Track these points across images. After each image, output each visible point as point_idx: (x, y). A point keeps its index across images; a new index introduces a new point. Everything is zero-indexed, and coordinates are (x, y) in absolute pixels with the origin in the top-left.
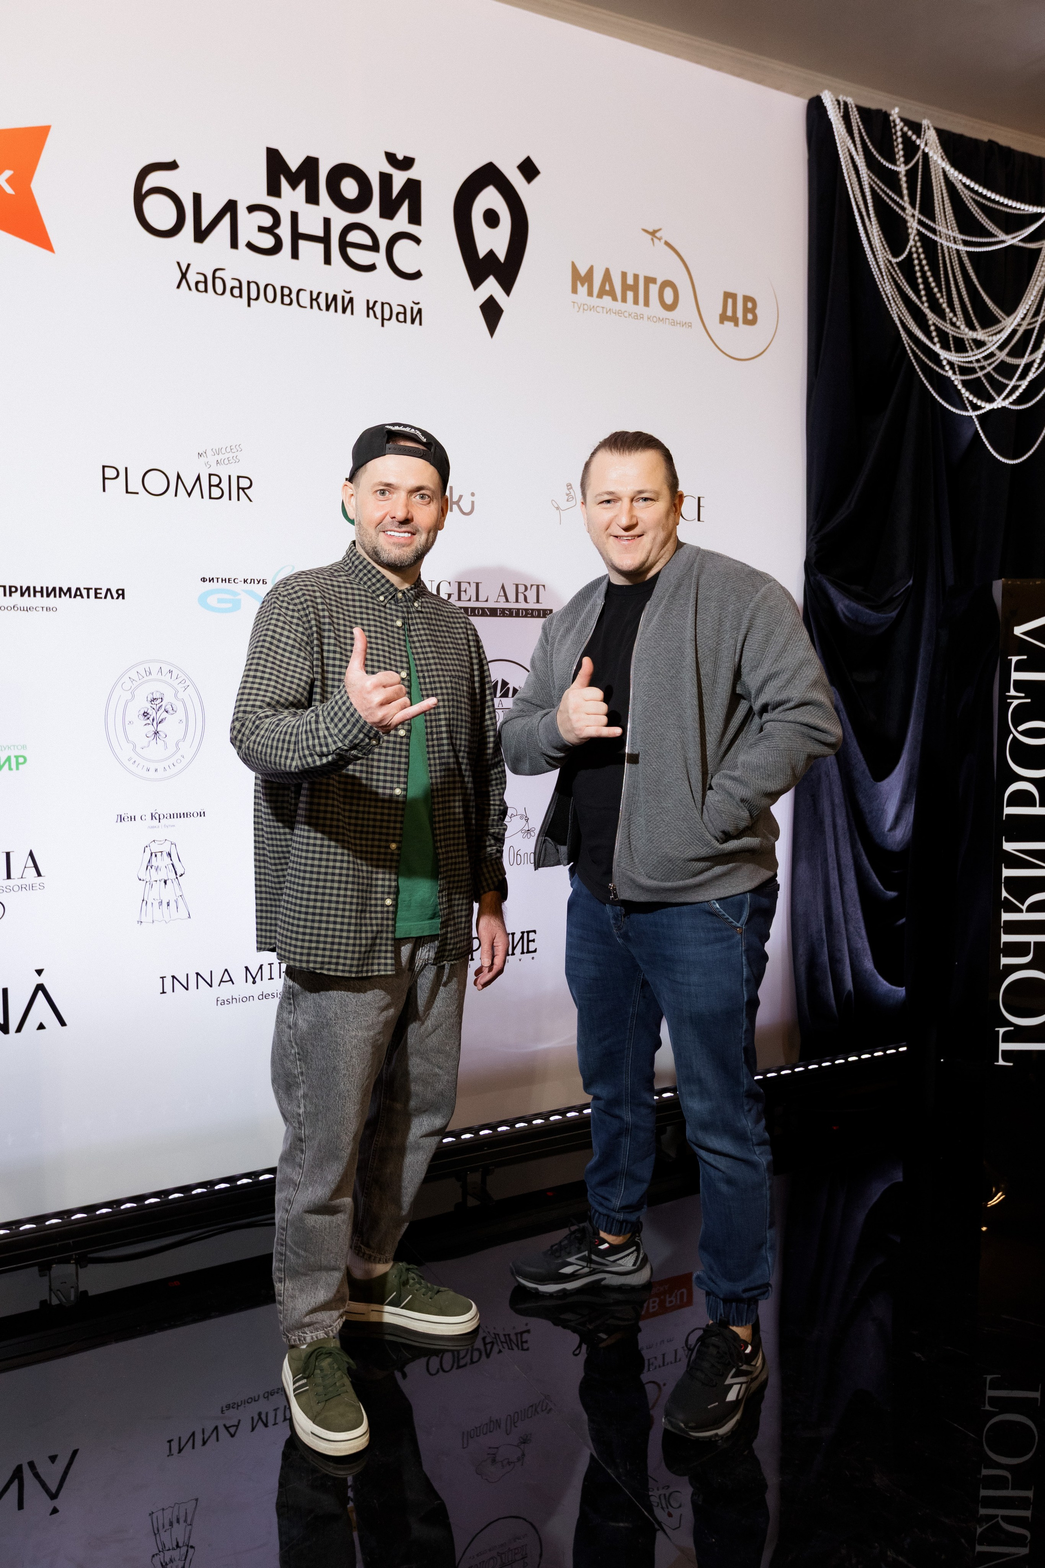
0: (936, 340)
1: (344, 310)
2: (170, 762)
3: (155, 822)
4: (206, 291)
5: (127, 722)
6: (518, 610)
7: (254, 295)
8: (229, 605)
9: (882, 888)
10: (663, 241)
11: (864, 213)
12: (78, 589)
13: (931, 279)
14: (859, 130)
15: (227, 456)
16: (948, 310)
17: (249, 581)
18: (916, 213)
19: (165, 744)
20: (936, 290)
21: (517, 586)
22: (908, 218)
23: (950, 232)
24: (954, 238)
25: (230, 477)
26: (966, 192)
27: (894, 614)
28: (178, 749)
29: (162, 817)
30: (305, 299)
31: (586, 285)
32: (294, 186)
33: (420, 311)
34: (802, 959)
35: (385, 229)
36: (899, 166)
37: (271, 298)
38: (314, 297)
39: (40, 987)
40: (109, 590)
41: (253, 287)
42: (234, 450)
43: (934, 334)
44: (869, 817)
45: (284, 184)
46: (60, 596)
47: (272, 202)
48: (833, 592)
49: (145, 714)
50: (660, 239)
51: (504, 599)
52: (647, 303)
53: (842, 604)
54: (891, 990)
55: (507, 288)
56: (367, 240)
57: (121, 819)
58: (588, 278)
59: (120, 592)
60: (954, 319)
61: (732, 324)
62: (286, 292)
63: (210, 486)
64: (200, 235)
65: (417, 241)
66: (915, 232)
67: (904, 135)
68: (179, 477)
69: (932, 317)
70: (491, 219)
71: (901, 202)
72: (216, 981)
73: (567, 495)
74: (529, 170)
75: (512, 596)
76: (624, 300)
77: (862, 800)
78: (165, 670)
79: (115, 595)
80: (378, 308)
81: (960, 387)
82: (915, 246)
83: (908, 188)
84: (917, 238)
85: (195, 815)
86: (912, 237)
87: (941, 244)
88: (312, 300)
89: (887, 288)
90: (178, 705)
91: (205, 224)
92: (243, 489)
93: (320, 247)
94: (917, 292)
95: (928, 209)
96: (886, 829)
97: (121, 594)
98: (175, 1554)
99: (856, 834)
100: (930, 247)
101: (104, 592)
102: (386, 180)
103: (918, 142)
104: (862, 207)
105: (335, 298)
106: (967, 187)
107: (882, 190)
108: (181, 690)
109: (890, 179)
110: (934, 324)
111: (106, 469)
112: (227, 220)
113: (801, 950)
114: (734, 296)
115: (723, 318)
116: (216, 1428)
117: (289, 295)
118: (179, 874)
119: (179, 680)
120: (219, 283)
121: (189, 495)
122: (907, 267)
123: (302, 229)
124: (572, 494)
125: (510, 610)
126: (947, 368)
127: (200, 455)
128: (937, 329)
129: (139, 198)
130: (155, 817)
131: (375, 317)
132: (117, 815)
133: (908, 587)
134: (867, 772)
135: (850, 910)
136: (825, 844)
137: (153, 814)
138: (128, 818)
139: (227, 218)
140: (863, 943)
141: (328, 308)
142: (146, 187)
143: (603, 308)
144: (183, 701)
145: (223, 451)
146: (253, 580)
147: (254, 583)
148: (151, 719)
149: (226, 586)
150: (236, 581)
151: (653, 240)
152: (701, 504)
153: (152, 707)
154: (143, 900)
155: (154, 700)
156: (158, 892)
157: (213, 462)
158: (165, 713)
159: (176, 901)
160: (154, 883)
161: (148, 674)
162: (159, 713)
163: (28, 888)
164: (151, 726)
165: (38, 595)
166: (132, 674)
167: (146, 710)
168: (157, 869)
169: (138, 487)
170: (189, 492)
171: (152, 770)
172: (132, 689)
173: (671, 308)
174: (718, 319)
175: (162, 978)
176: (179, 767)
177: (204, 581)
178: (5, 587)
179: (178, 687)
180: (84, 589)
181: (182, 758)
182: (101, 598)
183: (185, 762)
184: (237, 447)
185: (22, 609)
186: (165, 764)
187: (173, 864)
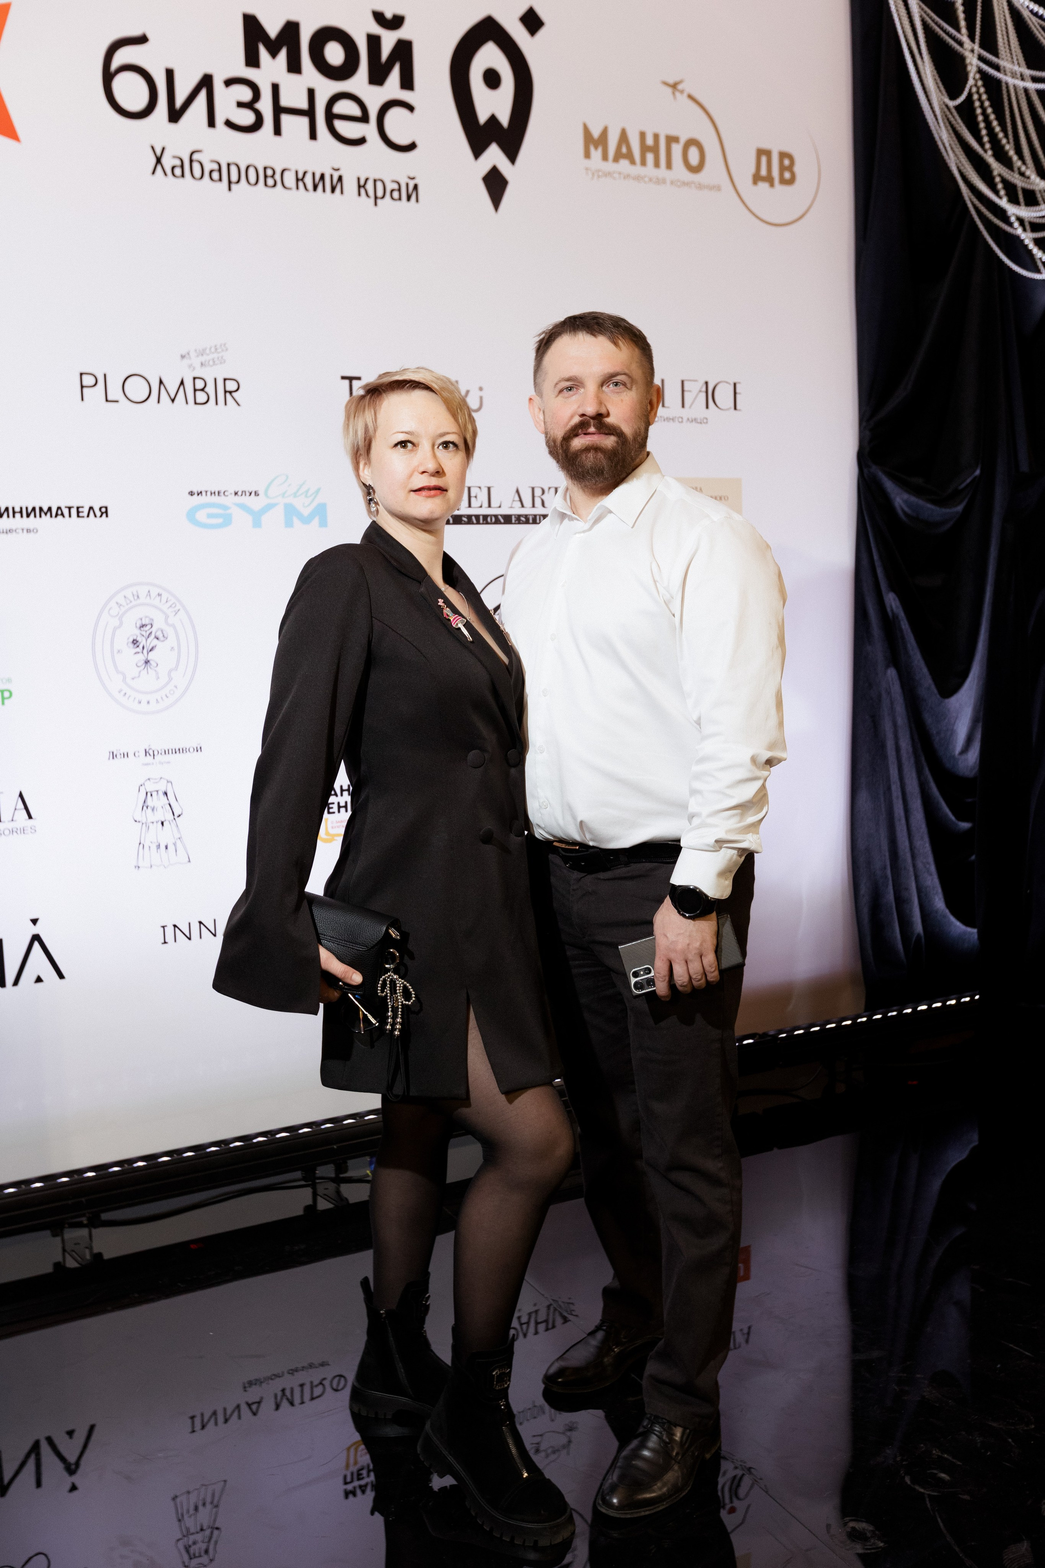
0: (1002, 193)
1: (333, 190)
2: (162, 693)
3: (149, 759)
4: (183, 176)
5: (116, 651)
6: (535, 516)
7: (234, 178)
8: (220, 521)
9: (953, 818)
10: (685, 95)
11: (916, 52)
12: (59, 508)
13: (995, 123)
15: (211, 356)
16: (1015, 158)
17: (240, 493)
18: (976, 47)
19: (157, 673)
20: (1001, 135)
21: (533, 489)
22: (967, 54)
23: (1016, 68)
24: (1022, 75)
25: (215, 379)
26: (1034, 19)
27: (960, 508)
28: (170, 679)
29: (156, 753)
30: (290, 180)
32: (274, 54)
33: (416, 186)
34: (865, 900)
35: (374, 97)
37: (253, 180)
38: (300, 176)
39: (36, 938)
40: (91, 508)
41: (234, 169)
42: (219, 350)
43: (1000, 186)
44: (937, 739)
45: (264, 53)
46: (40, 516)
47: (250, 73)
48: (889, 485)
49: (135, 642)
50: (682, 92)
51: (519, 504)
52: (669, 166)
53: (900, 499)
54: (965, 933)
55: (512, 154)
56: (356, 111)
57: (114, 756)
58: (602, 141)
59: (103, 510)
60: (1023, 168)
61: (767, 185)
62: (270, 172)
63: (195, 390)
64: (175, 115)
65: (411, 108)
66: (975, 69)
68: (161, 382)
69: (997, 168)
70: (492, 79)
71: (958, 35)
74: (532, 22)
75: (527, 501)
76: (643, 163)
77: (928, 719)
78: (154, 594)
79: (98, 513)
81: (1031, 246)
82: (976, 85)
83: (966, 19)
84: (978, 76)
85: (192, 750)
86: (971, 75)
87: (1007, 84)
88: (298, 180)
89: (943, 136)
90: (170, 632)
91: (179, 102)
92: (230, 392)
94: (979, 139)
95: (989, 43)
96: (956, 753)
97: (105, 511)
98: (199, 1537)
99: (923, 759)
100: (993, 86)
101: (86, 510)
102: (374, 42)
104: (912, 45)
105: (322, 177)
106: (1036, 14)
107: (936, 23)
108: (171, 615)
109: (945, 10)
110: (1000, 175)
111: (84, 377)
112: (202, 96)
113: (863, 890)
114: (768, 153)
115: (757, 178)
116: (238, 1407)
117: (272, 177)
118: (176, 814)
119: (169, 604)
120: (196, 166)
121: (173, 401)
122: (966, 111)
123: (284, 102)
125: (526, 516)
126: (1016, 224)
127: (183, 357)
128: (1004, 181)
129: (108, 77)
130: (150, 755)
131: (367, 195)
132: (110, 752)
133: (975, 477)
134: (933, 687)
135: (918, 843)
136: (888, 770)
137: (147, 751)
138: (121, 754)
139: (203, 94)
140: (932, 880)
141: (315, 188)
142: (114, 65)
143: (620, 173)
144: (173, 626)
145: (208, 351)
146: (244, 493)
147: (245, 495)
148: (141, 647)
149: (215, 499)
150: (226, 493)
151: (674, 93)
152: (738, 391)
153: (141, 634)
154: (140, 844)
155: (143, 626)
156: (155, 834)
157: (197, 364)
158: (156, 640)
159: (175, 844)
160: (151, 825)
161: (136, 598)
162: (149, 640)
163: (19, 832)
164: (141, 654)
165: (18, 515)
166: (120, 598)
167: (135, 638)
168: (153, 810)
169: (118, 395)
170: (173, 397)
171: (144, 702)
172: (120, 614)
173: (696, 169)
174: (750, 180)
175: (164, 927)
176: (172, 698)
177: (192, 495)
179: (169, 612)
180: (65, 507)
181: (175, 689)
182: (83, 517)
183: (178, 693)
184: (222, 346)
185: (2, 531)
186: (158, 696)
187: (170, 805)
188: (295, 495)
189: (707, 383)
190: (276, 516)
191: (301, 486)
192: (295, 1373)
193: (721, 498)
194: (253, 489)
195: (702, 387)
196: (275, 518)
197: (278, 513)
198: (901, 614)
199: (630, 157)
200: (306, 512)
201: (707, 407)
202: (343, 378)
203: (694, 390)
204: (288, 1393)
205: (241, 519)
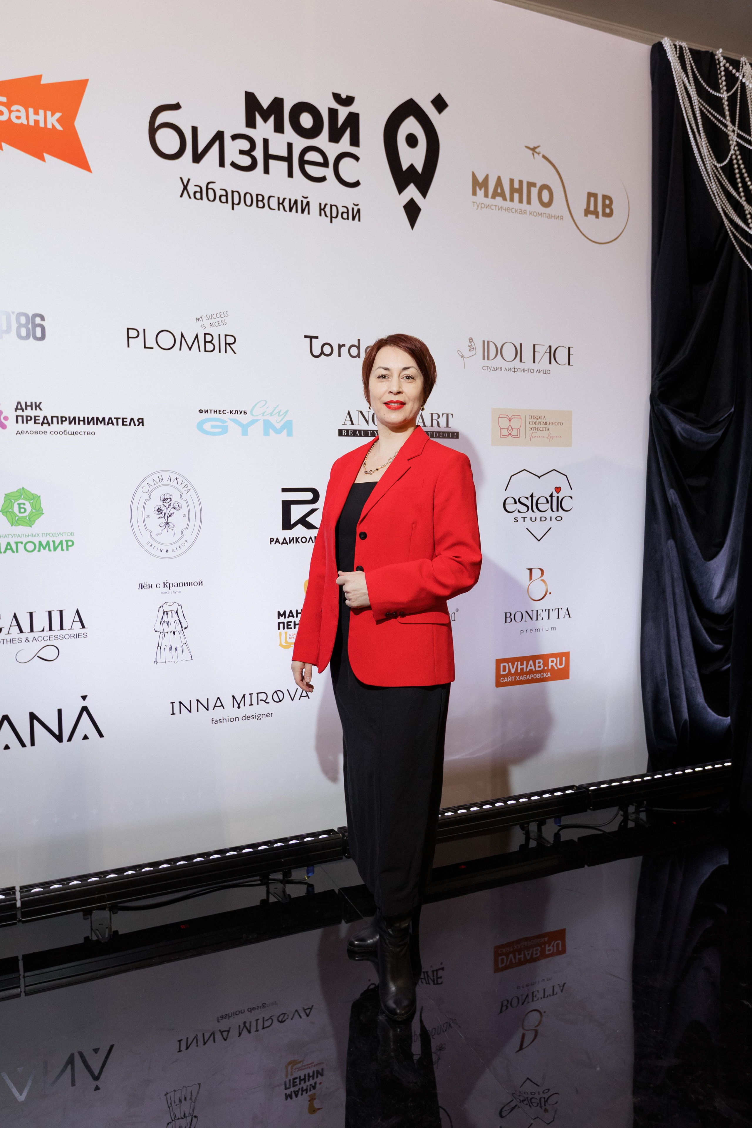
0: (751, 225)
1: (303, 211)
2: (177, 545)
3: (166, 589)
4: (201, 198)
5: (146, 516)
6: (433, 432)
7: (236, 201)
8: (220, 430)
9: (710, 642)
10: (541, 155)
11: (695, 130)
12: (110, 419)
13: (747, 179)
14: (692, 67)
17: (234, 412)
18: (736, 129)
19: (174, 532)
20: (751, 187)
21: (432, 414)
22: (730, 133)
25: (219, 335)
27: (720, 434)
28: (183, 536)
29: (171, 585)
30: (274, 203)
31: (483, 189)
32: (265, 120)
33: (359, 211)
34: (649, 695)
35: (332, 150)
36: (722, 93)
37: (249, 203)
38: (281, 201)
39: (85, 709)
40: (132, 419)
41: (236, 195)
42: (223, 316)
43: (750, 221)
44: (700, 588)
45: (258, 119)
46: (97, 424)
47: (249, 132)
48: (672, 417)
49: (159, 510)
50: (539, 154)
51: (422, 424)
52: (529, 202)
53: (679, 427)
54: (718, 720)
55: (424, 191)
56: (319, 159)
57: (142, 586)
58: (484, 184)
59: (140, 421)
61: (594, 217)
62: (260, 198)
63: (205, 342)
64: (197, 158)
65: (357, 158)
66: (735, 143)
67: (726, 70)
68: (182, 336)
69: (748, 208)
70: (412, 141)
71: (724, 120)
72: (211, 706)
73: (469, 346)
74: (440, 104)
75: (428, 422)
76: (512, 200)
77: (695, 575)
78: (173, 478)
79: (137, 423)
80: (328, 209)
82: (735, 154)
83: (729, 110)
84: (736, 148)
85: (196, 584)
86: (732, 147)
88: (279, 204)
89: (713, 187)
90: (183, 504)
91: (200, 149)
92: (229, 344)
93: (285, 164)
94: (736, 189)
95: (745, 126)
96: (714, 597)
97: (141, 422)
98: (183, 1122)
99: (691, 601)
100: (747, 154)
101: (128, 420)
102: (333, 113)
103: (737, 74)
104: (694, 125)
105: (296, 202)
107: (709, 112)
108: (185, 492)
109: (715, 103)
110: (750, 213)
111: (130, 331)
112: (216, 145)
113: (648, 689)
114: (595, 196)
115: (587, 212)
116: (213, 1033)
117: (262, 201)
118: (184, 627)
119: (183, 485)
120: (211, 192)
121: (190, 349)
122: (729, 171)
123: (271, 152)
124: (473, 345)
127: (198, 319)
129: (153, 131)
130: (166, 586)
131: (326, 215)
132: (140, 584)
133: (731, 413)
134: (699, 554)
135: (686, 658)
136: (666, 609)
137: (165, 583)
138: (147, 586)
139: (217, 145)
140: (696, 683)
141: (291, 210)
142: (158, 123)
143: (496, 206)
144: (186, 500)
145: (215, 316)
146: (236, 412)
147: (237, 414)
148: (163, 513)
149: (217, 415)
150: (224, 412)
151: (533, 154)
152: (571, 353)
153: (163, 505)
154: (158, 646)
155: (165, 499)
156: (168, 640)
157: (207, 324)
158: (173, 509)
159: (182, 647)
160: (166, 634)
161: (161, 480)
162: (169, 509)
163: (75, 637)
164: (163, 518)
165: (82, 423)
166: (150, 481)
167: (159, 507)
168: (168, 624)
169: (154, 344)
170: (190, 347)
171: (164, 551)
172: (149, 491)
173: (547, 205)
174: (583, 213)
175: (173, 703)
176: (183, 549)
177: (201, 413)
178: (57, 417)
179: (183, 490)
180: (115, 418)
181: (185, 543)
182: (127, 425)
183: (188, 545)
184: (225, 313)
185: (70, 433)
186: (174, 547)
187: (179, 620)
188: (271, 414)
189: (550, 347)
191: (275, 408)
192: (252, 1011)
193: (558, 424)
195: (547, 350)
196: (257, 429)
197: (259, 426)
198: (679, 504)
199: (503, 195)
200: (278, 426)
201: (550, 363)
202: (306, 337)
203: (541, 350)
204: (248, 1025)
205: (234, 429)
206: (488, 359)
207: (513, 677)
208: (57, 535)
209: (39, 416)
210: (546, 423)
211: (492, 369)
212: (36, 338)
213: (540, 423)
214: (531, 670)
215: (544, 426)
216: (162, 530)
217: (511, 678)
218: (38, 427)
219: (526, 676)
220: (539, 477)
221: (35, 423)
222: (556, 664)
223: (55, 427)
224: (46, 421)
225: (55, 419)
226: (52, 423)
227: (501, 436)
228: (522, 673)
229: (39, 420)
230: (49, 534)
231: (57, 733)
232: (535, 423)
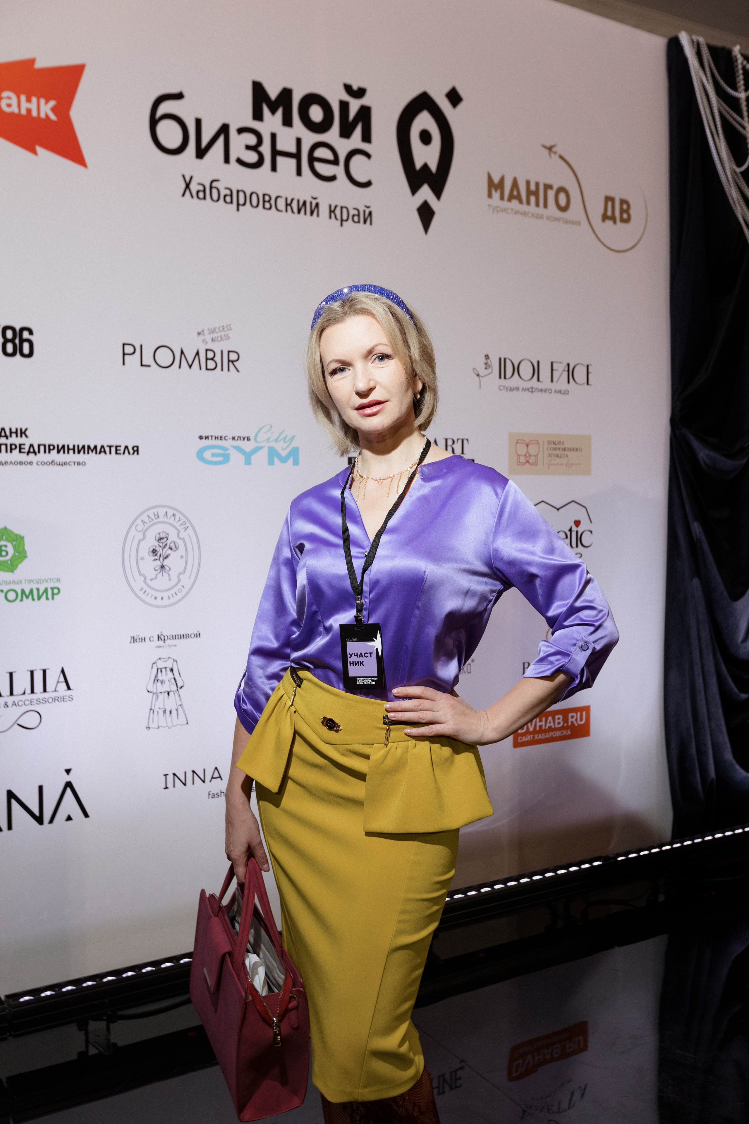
1: (312, 213)
2: (172, 592)
3: (161, 643)
4: (205, 198)
5: (139, 558)
7: (241, 201)
8: (221, 459)
9: (736, 690)
10: (557, 155)
11: (714, 130)
12: (102, 447)
14: (709, 64)
15: (219, 334)
17: (236, 438)
19: (169, 576)
21: (446, 440)
22: (748, 135)
25: (222, 351)
27: (744, 461)
28: (179, 580)
29: (166, 638)
30: (281, 204)
32: (273, 112)
33: (370, 213)
34: (675, 752)
35: (343, 147)
36: (740, 93)
37: (255, 204)
38: (289, 202)
39: (69, 785)
40: (126, 447)
41: (241, 195)
42: (226, 329)
44: (726, 631)
45: (266, 111)
46: (88, 453)
47: (256, 125)
48: (695, 443)
49: (154, 552)
50: (555, 153)
52: (546, 206)
53: (703, 454)
54: (746, 777)
55: (438, 193)
56: (330, 156)
57: (134, 640)
58: (500, 186)
59: (135, 449)
61: (612, 222)
62: (267, 198)
63: (207, 359)
64: (200, 153)
65: (368, 156)
67: (744, 68)
68: (182, 352)
70: (426, 137)
71: (741, 121)
72: (208, 778)
73: (486, 364)
74: (454, 97)
76: (528, 203)
77: (721, 617)
78: (170, 512)
79: (131, 451)
83: (747, 111)
85: (193, 636)
88: (287, 205)
89: (732, 193)
90: (180, 543)
91: (204, 144)
92: (233, 362)
93: (293, 161)
96: (739, 643)
97: (136, 450)
99: (716, 646)
101: (122, 449)
102: (344, 106)
104: (713, 127)
105: (305, 203)
107: (728, 113)
108: (182, 531)
109: (733, 103)
111: (125, 346)
113: (674, 745)
114: (612, 200)
115: (605, 217)
117: (269, 201)
118: (179, 686)
119: (181, 522)
120: (215, 191)
121: (190, 366)
122: (747, 175)
123: (279, 147)
124: (489, 363)
127: (199, 334)
129: (154, 123)
130: (161, 639)
131: (336, 218)
132: (131, 637)
134: (725, 593)
135: (713, 710)
136: (692, 654)
137: (159, 636)
138: (139, 639)
139: (222, 139)
140: (723, 737)
141: (299, 211)
142: (159, 113)
143: (512, 210)
144: (183, 539)
145: (217, 330)
146: (239, 438)
148: (158, 555)
149: (218, 442)
150: (226, 438)
151: (550, 154)
152: (590, 371)
153: (159, 545)
154: (151, 709)
155: (161, 539)
156: (162, 702)
157: (209, 339)
158: (170, 550)
159: (177, 710)
160: (160, 694)
161: (156, 517)
162: (165, 550)
163: (59, 700)
164: (158, 561)
165: (71, 452)
166: (144, 517)
167: (154, 548)
168: (162, 682)
169: (151, 362)
170: (190, 363)
171: (159, 598)
172: (144, 530)
173: (564, 209)
174: (600, 218)
175: (166, 775)
176: (180, 595)
177: (201, 439)
178: (45, 446)
179: (180, 528)
180: (107, 446)
181: (182, 588)
182: (120, 454)
183: (184, 591)
184: (228, 327)
185: (58, 463)
186: (169, 593)
187: (174, 679)
188: (276, 441)
189: (568, 365)
190: (262, 455)
191: (281, 434)
193: (576, 450)
194: (246, 435)
195: (565, 368)
196: (261, 458)
197: (264, 454)
198: (704, 539)
199: (519, 198)
200: (284, 454)
201: (569, 382)
203: (560, 368)
205: (237, 457)
206: (505, 378)
207: (532, 736)
208: (42, 582)
209: (24, 445)
210: (564, 449)
211: (509, 389)
212: (23, 355)
213: (559, 449)
214: (550, 727)
215: (563, 452)
216: (157, 575)
217: (529, 737)
218: (23, 457)
219: (545, 735)
220: (558, 509)
221: (20, 452)
222: (576, 720)
223: (42, 457)
224: (32, 450)
225: (42, 448)
226: (39, 452)
227: (519, 464)
228: (541, 731)
229: (24, 449)
230: (33, 581)
231: (37, 813)
232: (553, 449)
